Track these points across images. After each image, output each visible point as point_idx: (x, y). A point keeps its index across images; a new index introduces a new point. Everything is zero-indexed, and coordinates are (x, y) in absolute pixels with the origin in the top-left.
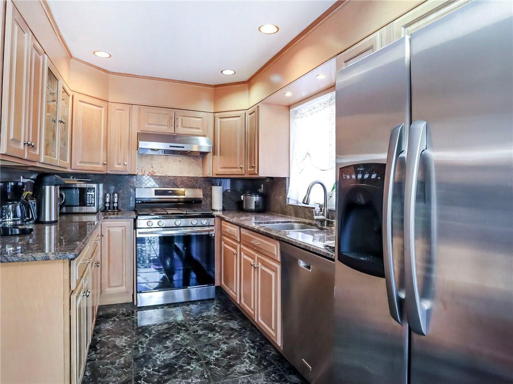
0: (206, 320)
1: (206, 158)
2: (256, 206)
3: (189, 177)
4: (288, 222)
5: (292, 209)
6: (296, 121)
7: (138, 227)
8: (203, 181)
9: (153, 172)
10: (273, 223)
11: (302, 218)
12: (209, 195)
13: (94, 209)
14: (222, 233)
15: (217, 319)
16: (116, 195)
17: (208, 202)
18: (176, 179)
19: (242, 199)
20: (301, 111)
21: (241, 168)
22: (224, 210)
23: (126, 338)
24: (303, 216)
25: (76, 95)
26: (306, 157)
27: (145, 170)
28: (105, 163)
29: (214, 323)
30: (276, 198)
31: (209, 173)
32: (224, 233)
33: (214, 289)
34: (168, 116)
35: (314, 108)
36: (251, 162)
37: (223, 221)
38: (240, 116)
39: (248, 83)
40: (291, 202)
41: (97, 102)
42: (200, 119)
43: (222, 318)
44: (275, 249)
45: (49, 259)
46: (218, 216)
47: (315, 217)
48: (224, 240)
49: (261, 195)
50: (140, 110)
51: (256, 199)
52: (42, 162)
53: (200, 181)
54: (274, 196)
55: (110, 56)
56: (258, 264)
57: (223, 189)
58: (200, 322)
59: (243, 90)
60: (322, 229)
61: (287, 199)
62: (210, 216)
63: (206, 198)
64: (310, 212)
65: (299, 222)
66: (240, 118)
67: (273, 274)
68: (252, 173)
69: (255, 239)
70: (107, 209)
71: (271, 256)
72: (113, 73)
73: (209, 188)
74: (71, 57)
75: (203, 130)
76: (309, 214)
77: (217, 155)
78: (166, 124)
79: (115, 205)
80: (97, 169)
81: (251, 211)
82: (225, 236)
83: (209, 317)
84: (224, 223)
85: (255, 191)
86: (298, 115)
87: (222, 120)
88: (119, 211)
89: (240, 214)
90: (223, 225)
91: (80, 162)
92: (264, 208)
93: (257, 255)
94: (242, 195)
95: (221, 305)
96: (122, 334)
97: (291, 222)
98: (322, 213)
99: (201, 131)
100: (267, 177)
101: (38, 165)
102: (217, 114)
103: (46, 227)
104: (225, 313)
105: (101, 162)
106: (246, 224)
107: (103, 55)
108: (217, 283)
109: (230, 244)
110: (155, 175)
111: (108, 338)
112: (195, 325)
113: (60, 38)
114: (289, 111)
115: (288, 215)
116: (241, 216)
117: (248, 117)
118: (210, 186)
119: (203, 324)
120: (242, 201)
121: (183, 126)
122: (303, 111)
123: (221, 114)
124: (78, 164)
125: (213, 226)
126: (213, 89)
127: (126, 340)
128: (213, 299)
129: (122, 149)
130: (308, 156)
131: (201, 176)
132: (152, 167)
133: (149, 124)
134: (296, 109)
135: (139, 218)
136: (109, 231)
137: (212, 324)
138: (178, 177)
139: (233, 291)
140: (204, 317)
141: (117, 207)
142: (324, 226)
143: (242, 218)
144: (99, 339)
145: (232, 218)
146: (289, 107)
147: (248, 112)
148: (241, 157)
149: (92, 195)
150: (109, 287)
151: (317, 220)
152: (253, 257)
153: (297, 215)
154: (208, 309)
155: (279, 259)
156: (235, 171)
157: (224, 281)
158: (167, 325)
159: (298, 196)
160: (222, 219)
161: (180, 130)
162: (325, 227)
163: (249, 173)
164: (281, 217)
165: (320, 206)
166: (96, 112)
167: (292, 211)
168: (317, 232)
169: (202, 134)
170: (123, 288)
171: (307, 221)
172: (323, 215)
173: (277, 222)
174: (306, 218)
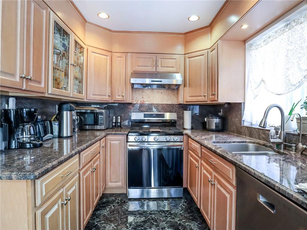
0: (173, 218)
1: (179, 90)
2: (216, 127)
3: (167, 104)
4: (243, 142)
5: (247, 130)
6: (251, 53)
7: (129, 141)
8: (177, 107)
9: (143, 101)
10: (230, 142)
11: (256, 138)
12: (181, 118)
13: (103, 127)
14: (189, 148)
15: (181, 218)
16: (119, 117)
17: (181, 123)
18: (159, 106)
19: (206, 121)
20: (256, 43)
21: (205, 96)
22: (192, 128)
23: (113, 225)
24: (257, 137)
25: (89, 48)
26: (261, 83)
27: (138, 100)
28: (110, 95)
29: (179, 222)
30: (233, 119)
31: (181, 101)
32: (190, 148)
33: (183, 190)
34: (152, 59)
35: (269, 37)
36: (212, 91)
37: (189, 139)
38: (204, 55)
39: (210, 27)
40: (246, 124)
41: (104, 53)
42: (174, 60)
43: (186, 218)
44: (231, 172)
45: (12, 179)
46: (186, 134)
47: (272, 140)
48: (190, 153)
49: (220, 117)
50: (132, 56)
51: (216, 120)
52: (50, 93)
53: (176, 107)
54: (231, 118)
55: (109, 17)
56: (214, 182)
57: (192, 113)
58: (168, 219)
59: (206, 33)
60: (279, 153)
61: (242, 122)
62: (181, 134)
63: (180, 120)
64: (264, 134)
65: (254, 143)
66: (204, 56)
67: (228, 196)
68: (213, 100)
69: (212, 158)
70: (114, 126)
71: (227, 178)
72: (115, 32)
73: (181, 112)
74: (86, 21)
75: (176, 68)
76: (263, 136)
77: (187, 87)
78: (150, 65)
79: (119, 124)
80: (104, 100)
81: (212, 131)
82: (191, 150)
83: (176, 215)
84: (190, 141)
85: (216, 115)
86: (253, 47)
87: (190, 59)
88: (122, 128)
89: (203, 133)
90: (189, 141)
91: (93, 95)
92: (223, 128)
93: (214, 173)
94: (206, 117)
95: (186, 204)
96: (111, 222)
97: (246, 142)
98: (278, 136)
99: (175, 69)
100: (226, 103)
101: (47, 95)
102: (186, 55)
103: (64, 140)
104: (189, 213)
105: (107, 95)
106: (206, 143)
107: (103, 16)
108: (184, 186)
109: (194, 158)
110: (144, 103)
111: (102, 223)
112: (164, 221)
113: (72, 3)
114: (245, 45)
115: (243, 135)
116: (203, 135)
117: (210, 54)
118: (183, 110)
119: (170, 221)
120: (206, 122)
121: (162, 66)
122: (258, 43)
123: (189, 54)
124: (91, 96)
125: (183, 142)
126: (184, 36)
127: (113, 227)
128: (181, 198)
129: (121, 84)
130: (262, 83)
131: (176, 103)
132: (143, 98)
133: (138, 66)
134: (250, 42)
135: (130, 134)
136: (110, 143)
137: (177, 223)
138: (160, 104)
139: (196, 197)
140: (172, 214)
141: (120, 125)
142: (281, 149)
143: (203, 137)
144: (96, 223)
145: (195, 137)
146: (245, 41)
147: (209, 50)
148: (205, 87)
149: (102, 117)
150: (111, 182)
151: (273, 143)
152: (211, 174)
153: (251, 135)
154: (176, 206)
155: (234, 183)
156: (200, 99)
157: (189, 186)
158: (144, 218)
159: (252, 118)
160: (189, 137)
161: (160, 69)
162: (282, 151)
163: (211, 100)
164: (237, 136)
165: (276, 129)
166: (104, 59)
167: (247, 133)
168: (273, 155)
169: (176, 71)
170: (120, 184)
171: (262, 142)
172: (280, 138)
173: (234, 142)
174: (260, 139)
